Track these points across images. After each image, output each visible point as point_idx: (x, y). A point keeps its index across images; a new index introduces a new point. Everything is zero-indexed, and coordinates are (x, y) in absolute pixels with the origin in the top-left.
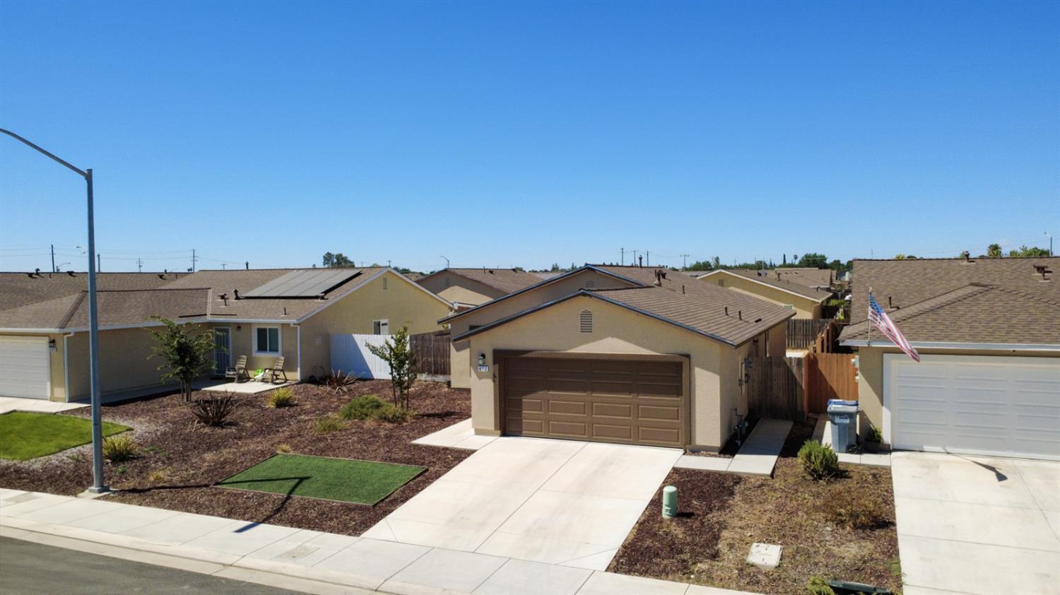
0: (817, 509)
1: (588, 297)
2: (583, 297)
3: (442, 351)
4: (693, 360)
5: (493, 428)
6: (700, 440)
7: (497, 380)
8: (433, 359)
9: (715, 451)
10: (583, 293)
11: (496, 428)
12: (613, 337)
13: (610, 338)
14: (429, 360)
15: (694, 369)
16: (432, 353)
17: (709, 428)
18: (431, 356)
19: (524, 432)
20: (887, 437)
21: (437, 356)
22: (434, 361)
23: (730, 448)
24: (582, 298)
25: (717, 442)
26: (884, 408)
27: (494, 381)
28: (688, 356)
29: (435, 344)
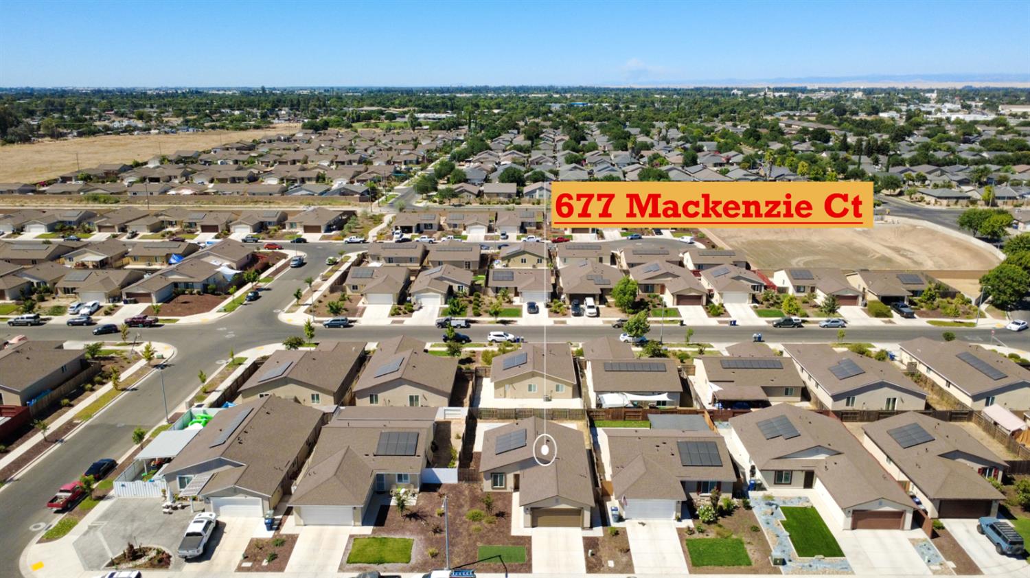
0: (616, 547)
4: (583, 509)
5: (529, 526)
6: (585, 526)
7: (531, 514)
11: (531, 526)
13: (563, 505)
14: (466, 478)
15: (583, 512)
17: (587, 523)
20: (624, 517)
22: (468, 478)
23: (592, 527)
25: (589, 526)
26: (625, 512)
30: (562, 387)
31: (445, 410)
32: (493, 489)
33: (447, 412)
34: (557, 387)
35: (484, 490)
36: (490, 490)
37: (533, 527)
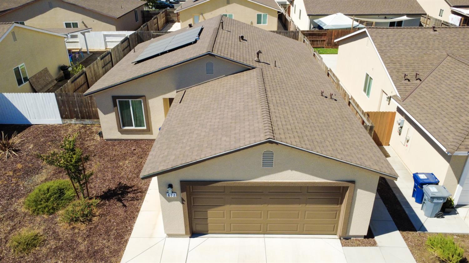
1: (274, 145)
2: (270, 144)
3: (85, 103)
4: (357, 184)
5: (184, 233)
7: (186, 203)
8: (78, 109)
9: (362, 237)
10: (270, 141)
11: (186, 233)
12: (292, 170)
13: (290, 171)
14: (76, 110)
15: (357, 190)
16: (77, 105)
18: (76, 108)
19: (209, 231)
21: (81, 107)
22: (80, 110)
24: (268, 144)
25: (365, 232)
26: (459, 185)
27: (183, 203)
28: (353, 182)
29: (78, 98)
30: (265, 17)
31: (105, 36)
32: (123, 132)
33: (108, 39)
34: (259, 17)
35: (106, 136)
36: (118, 135)
37: (194, 234)
